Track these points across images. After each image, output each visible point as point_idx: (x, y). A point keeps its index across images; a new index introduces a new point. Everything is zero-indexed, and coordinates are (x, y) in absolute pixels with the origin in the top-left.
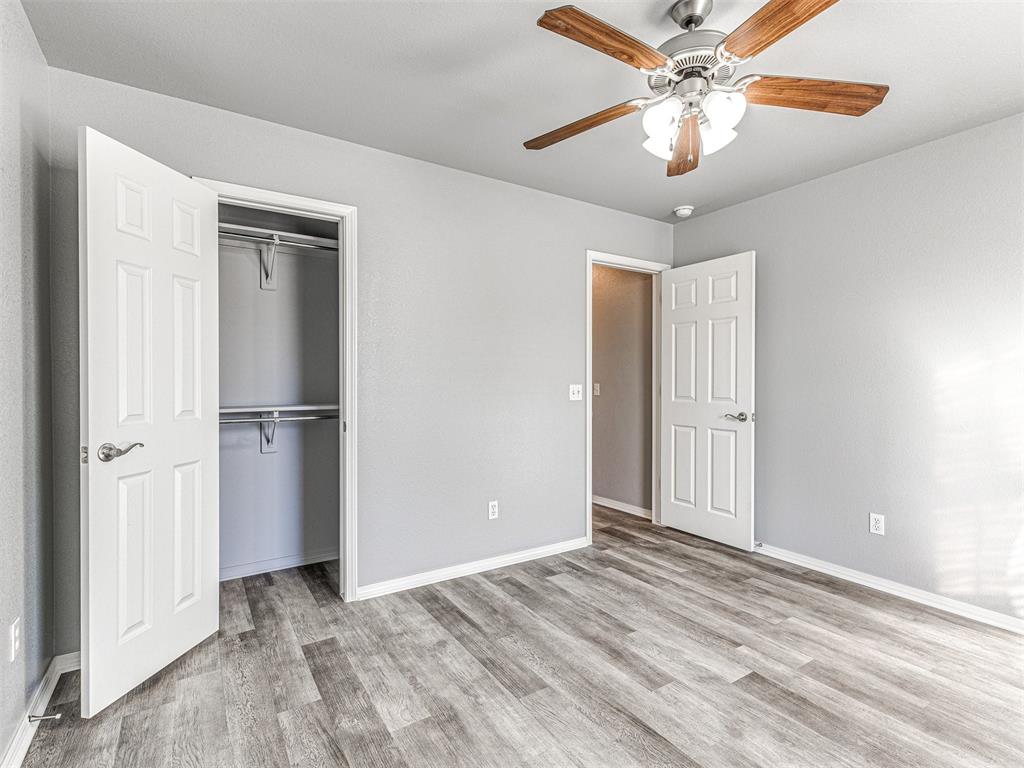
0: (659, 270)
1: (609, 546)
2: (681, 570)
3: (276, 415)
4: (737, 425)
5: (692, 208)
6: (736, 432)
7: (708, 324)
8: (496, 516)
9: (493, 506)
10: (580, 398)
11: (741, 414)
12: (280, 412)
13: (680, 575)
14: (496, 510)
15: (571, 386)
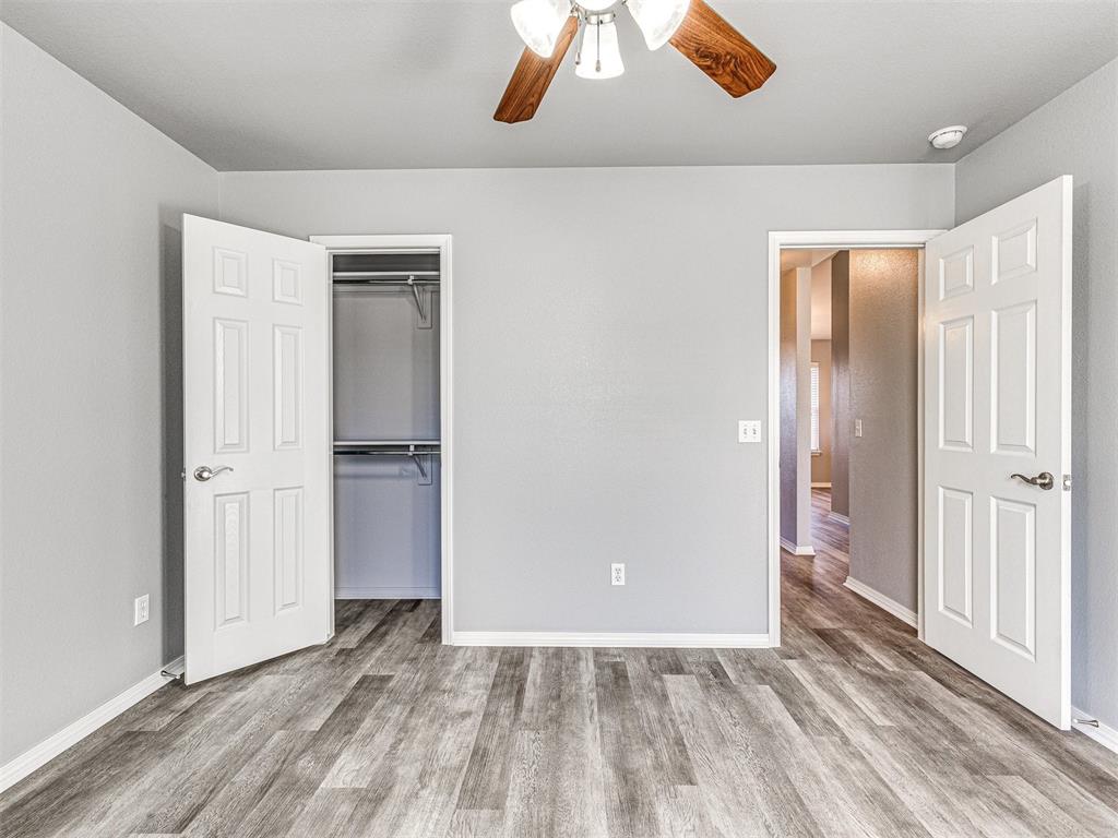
0: (923, 241)
1: (803, 655)
2: (880, 720)
3: (412, 448)
4: (1035, 492)
5: (964, 129)
6: (1035, 506)
7: (990, 316)
8: (622, 583)
9: (618, 570)
10: (758, 439)
11: (1042, 476)
12: (416, 446)
13: (872, 729)
14: (622, 575)
15: (740, 422)
